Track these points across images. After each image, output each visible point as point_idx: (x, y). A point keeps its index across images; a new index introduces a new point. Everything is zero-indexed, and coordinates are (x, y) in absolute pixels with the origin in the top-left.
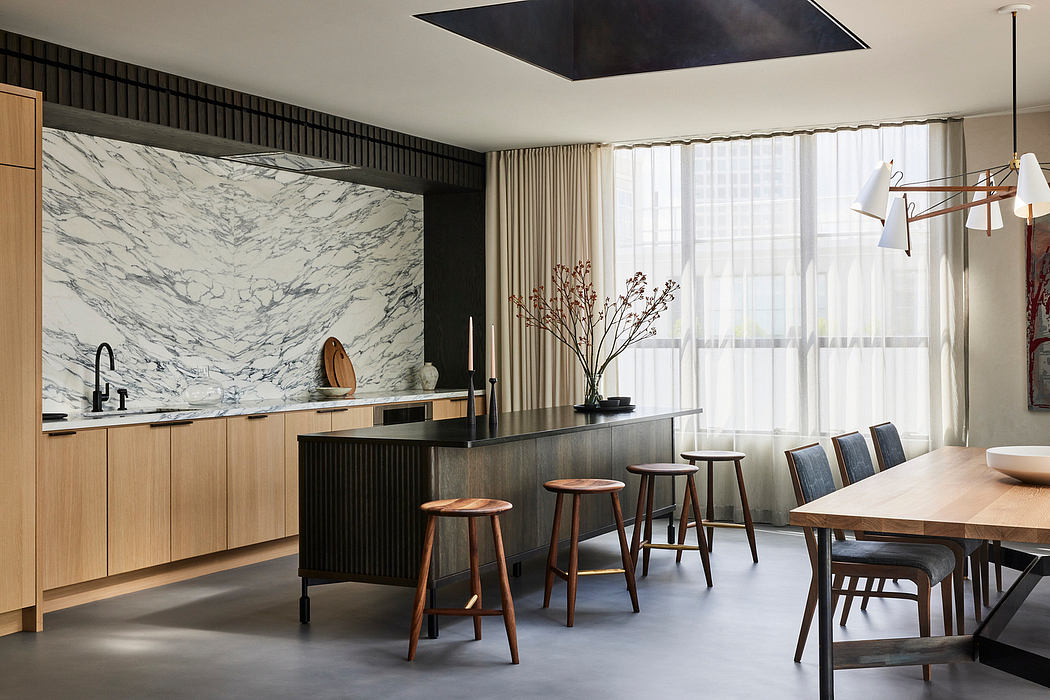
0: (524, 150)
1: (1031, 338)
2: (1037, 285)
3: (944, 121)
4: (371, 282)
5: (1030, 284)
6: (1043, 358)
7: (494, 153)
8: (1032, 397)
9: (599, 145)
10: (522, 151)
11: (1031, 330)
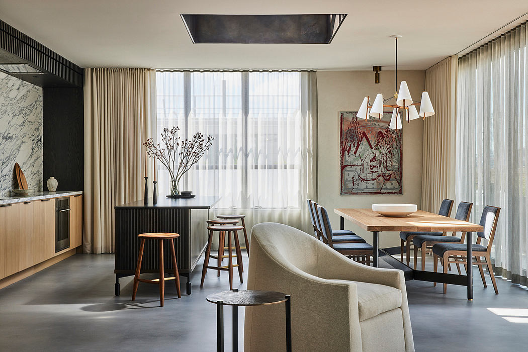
0: (107, 69)
1: (342, 165)
2: (344, 143)
3: (309, 72)
4: (28, 134)
5: (342, 143)
6: (346, 173)
7: (90, 69)
8: (342, 190)
9: (149, 69)
10: (106, 69)
11: (342, 162)
